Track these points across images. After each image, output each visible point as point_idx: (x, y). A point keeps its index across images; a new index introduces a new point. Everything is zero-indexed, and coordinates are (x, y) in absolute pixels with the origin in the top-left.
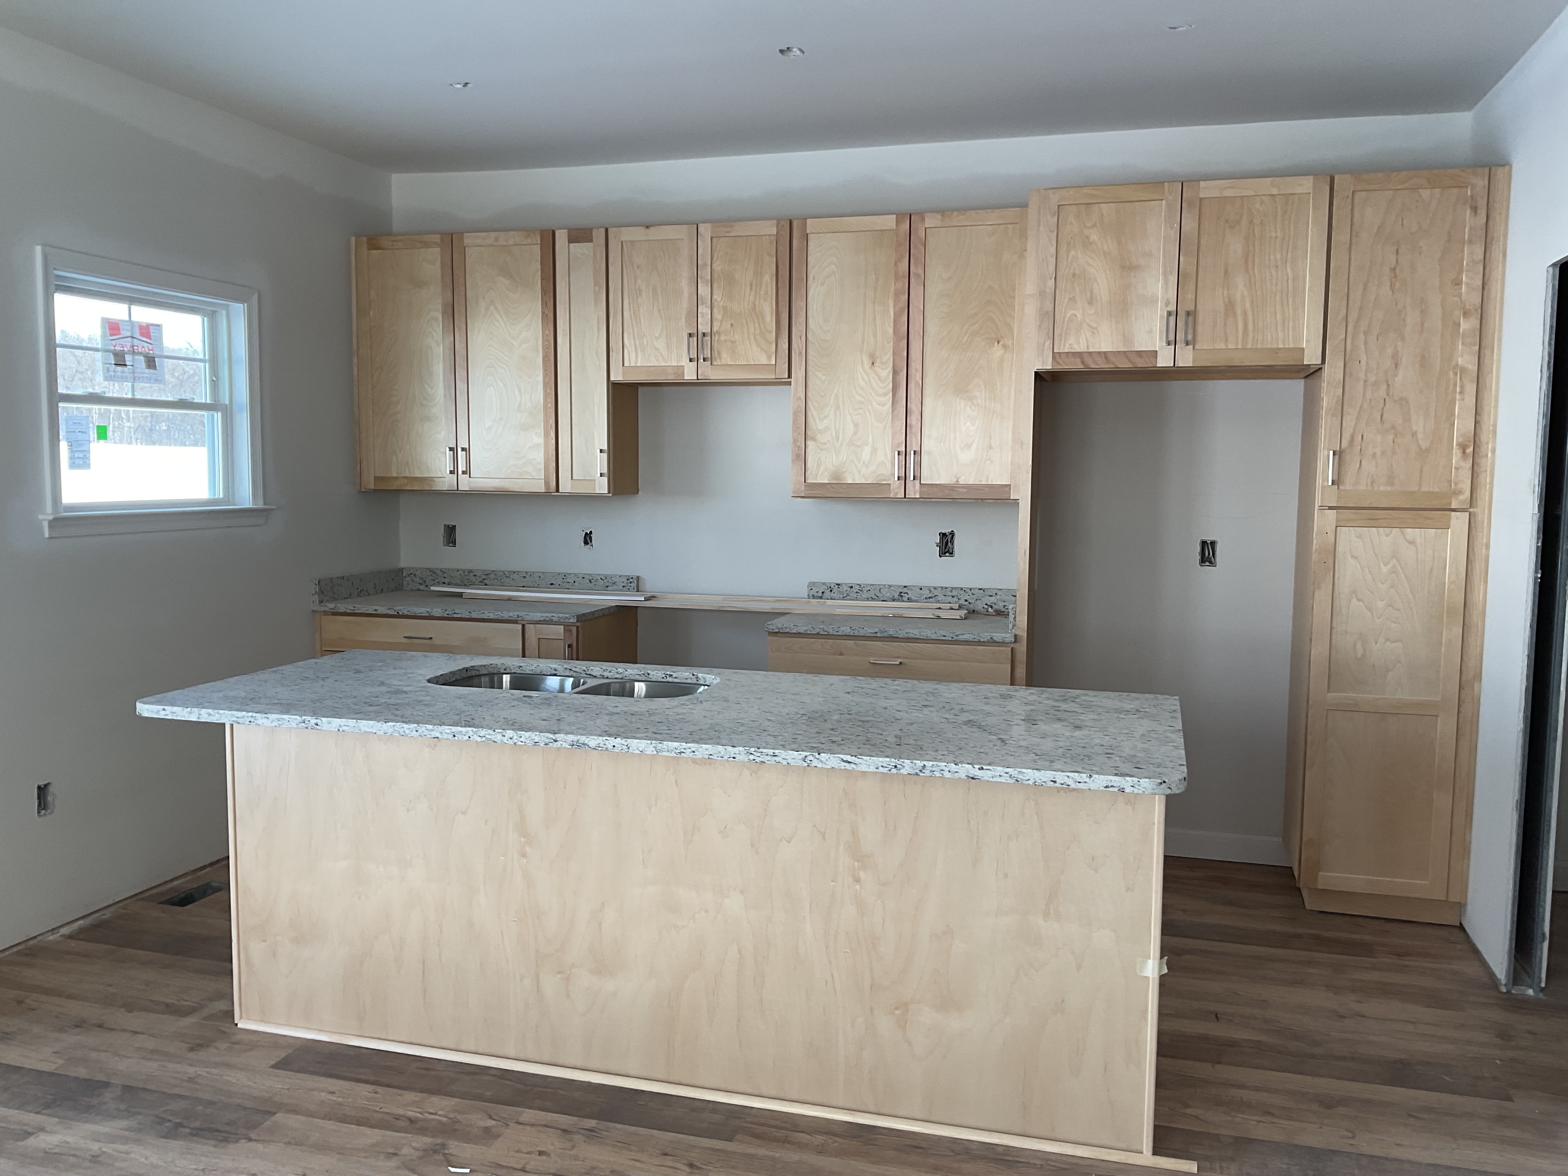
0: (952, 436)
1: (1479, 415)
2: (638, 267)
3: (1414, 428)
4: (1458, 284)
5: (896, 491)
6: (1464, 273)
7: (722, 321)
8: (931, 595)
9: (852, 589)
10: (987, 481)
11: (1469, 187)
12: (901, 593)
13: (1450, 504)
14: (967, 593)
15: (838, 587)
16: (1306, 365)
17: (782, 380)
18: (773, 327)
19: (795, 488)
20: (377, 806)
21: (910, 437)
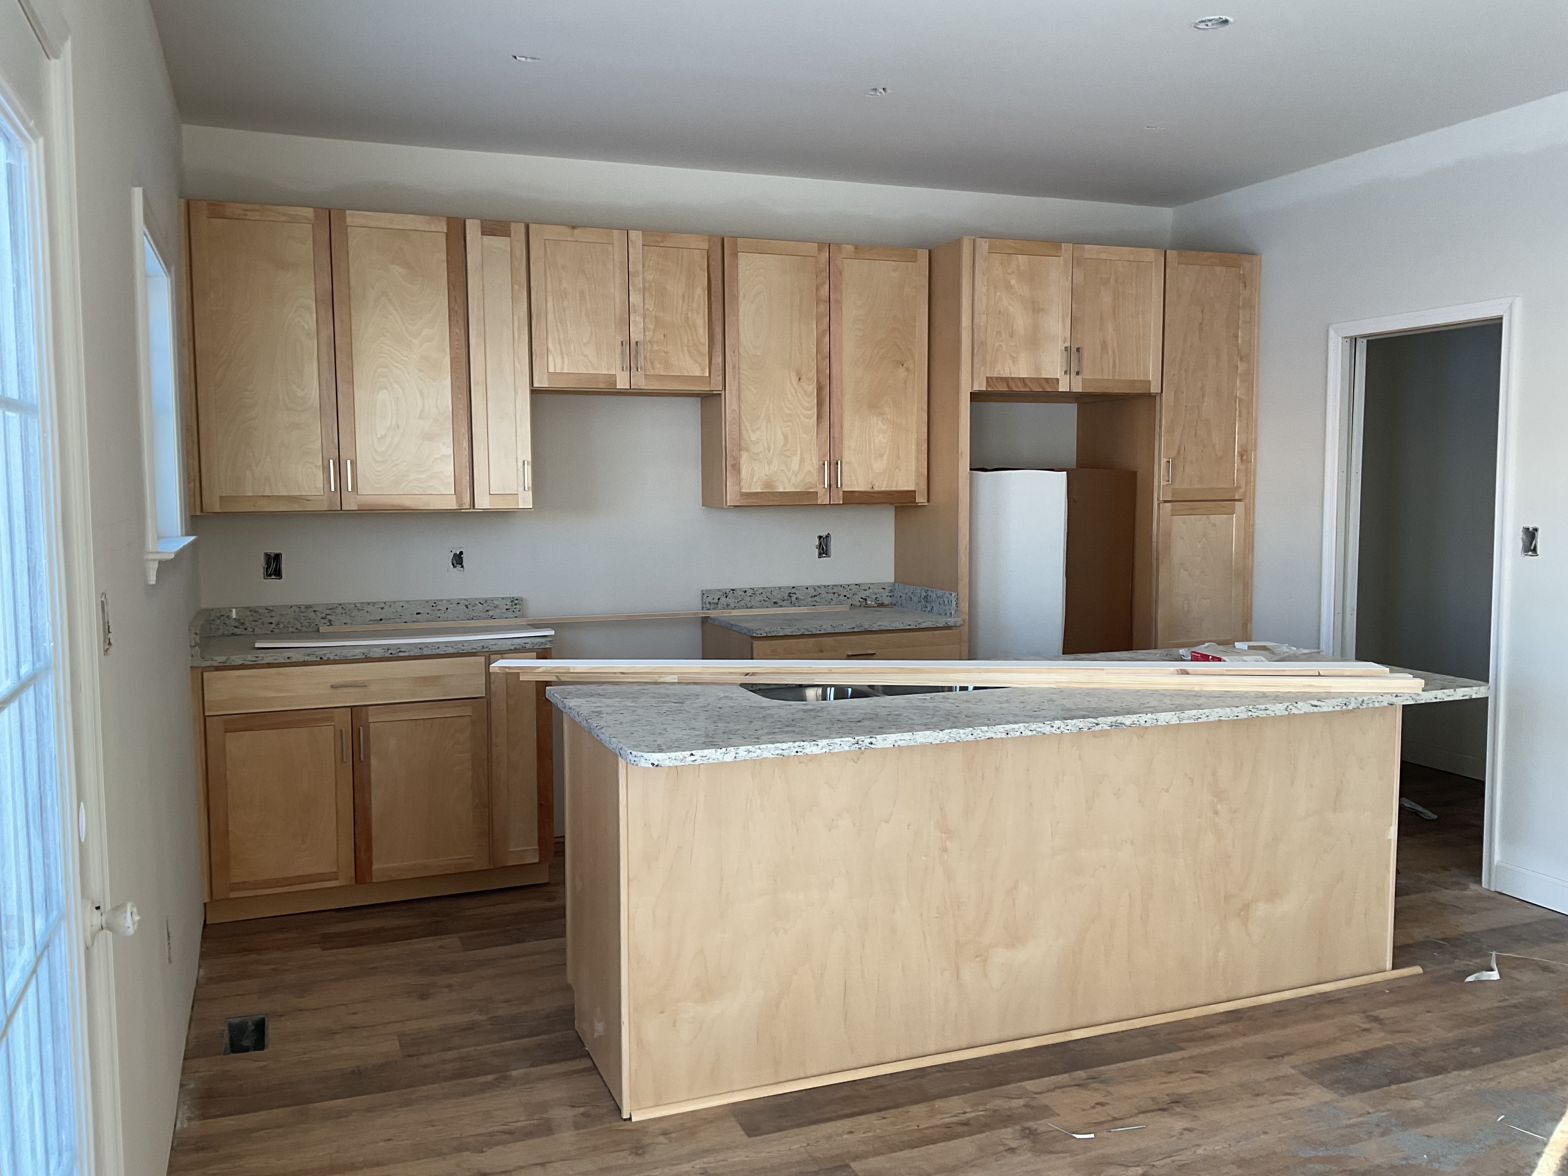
2: (563, 268)
7: (654, 331)
9: (746, 593)
10: (897, 486)
12: (790, 593)
14: (845, 589)
16: (1151, 393)
17: (714, 392)
18: (706, 340)
19: (731, 497)
20: (798, 831)
21: (834, 448)
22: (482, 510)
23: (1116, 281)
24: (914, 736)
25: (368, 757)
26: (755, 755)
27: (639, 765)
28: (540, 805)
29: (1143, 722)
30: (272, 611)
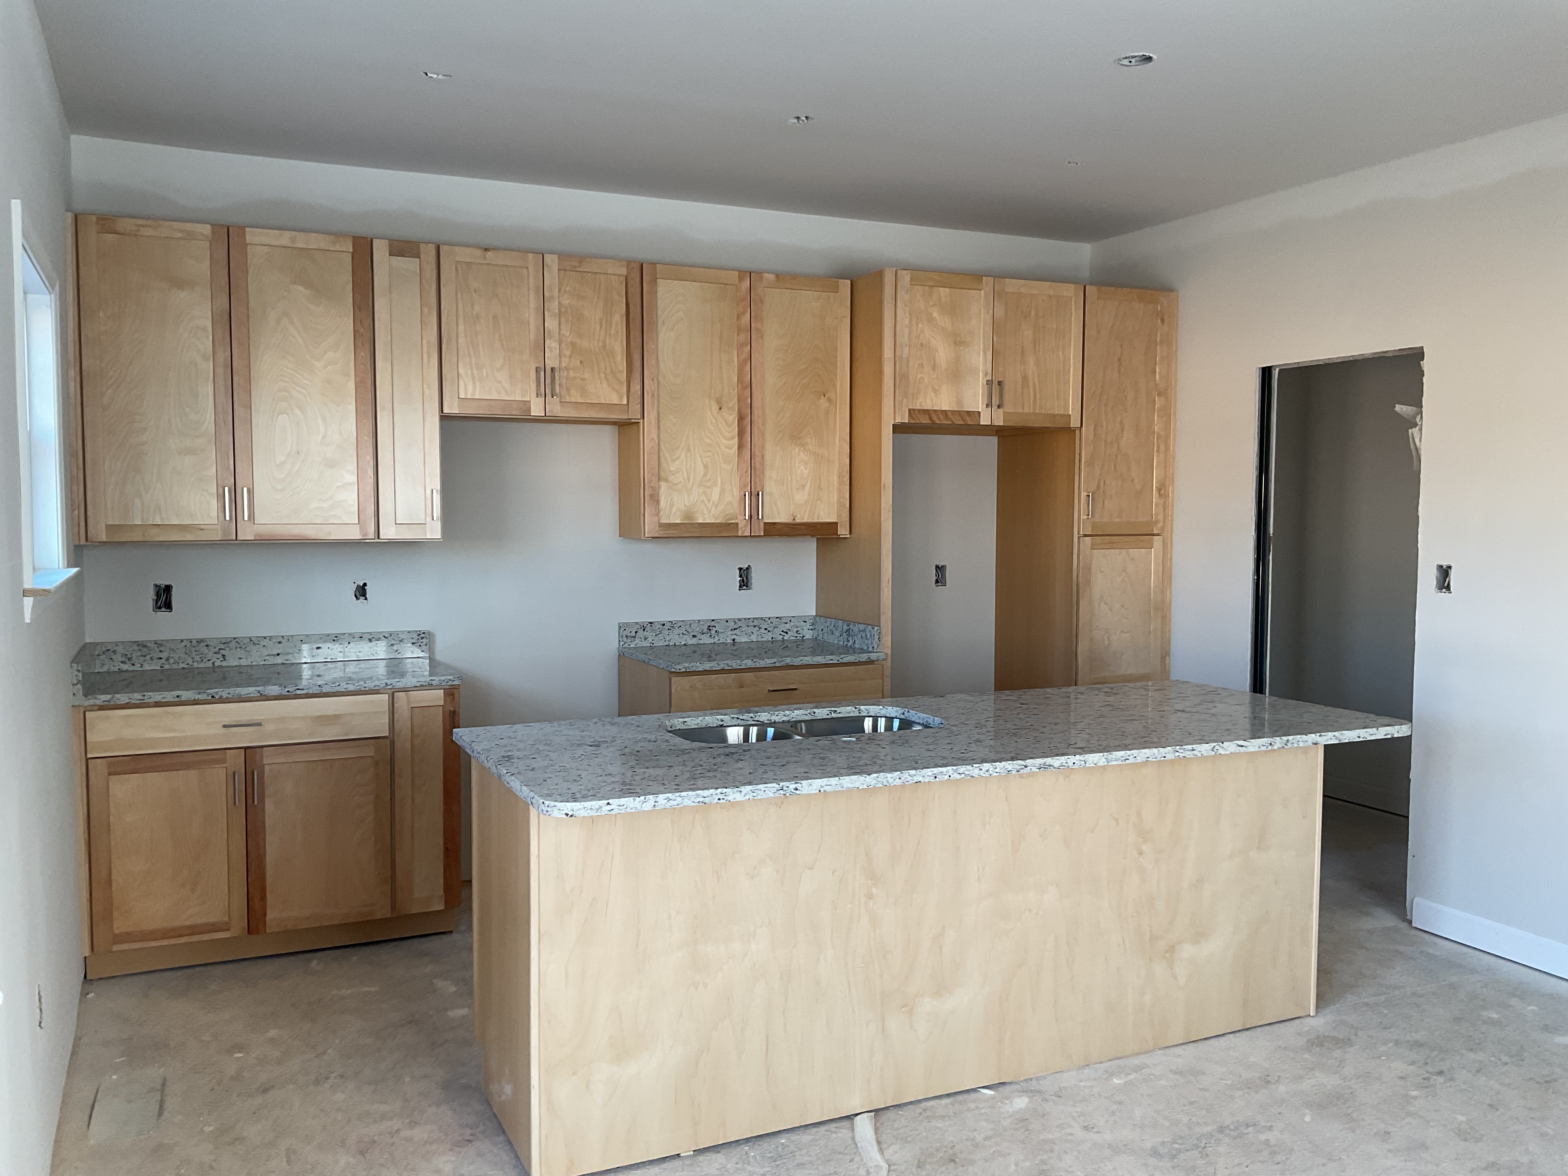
2: (475, 291)
3: (1133, 476)
5: (743, 529)
7: (570, 357)
8: (735, 627)
9: (664, 627)
10: (818, 518)
12: (710, 626)
13: (1153, 531)
14: (766, 622)
15: (651, 626)
16: (1071, 428)
17: (632, 421)
18: (623, 367)
19: (650, 527)
20: (718, 880)
21: (755, 479)
22: (387, 541)
23: (1037, 314)
24: (841, 782)
25: (262, 800)
26: (675, 803)
27: (552, 815)
28: (446, 849)
29: (1071, 764)
30: (161, 645)
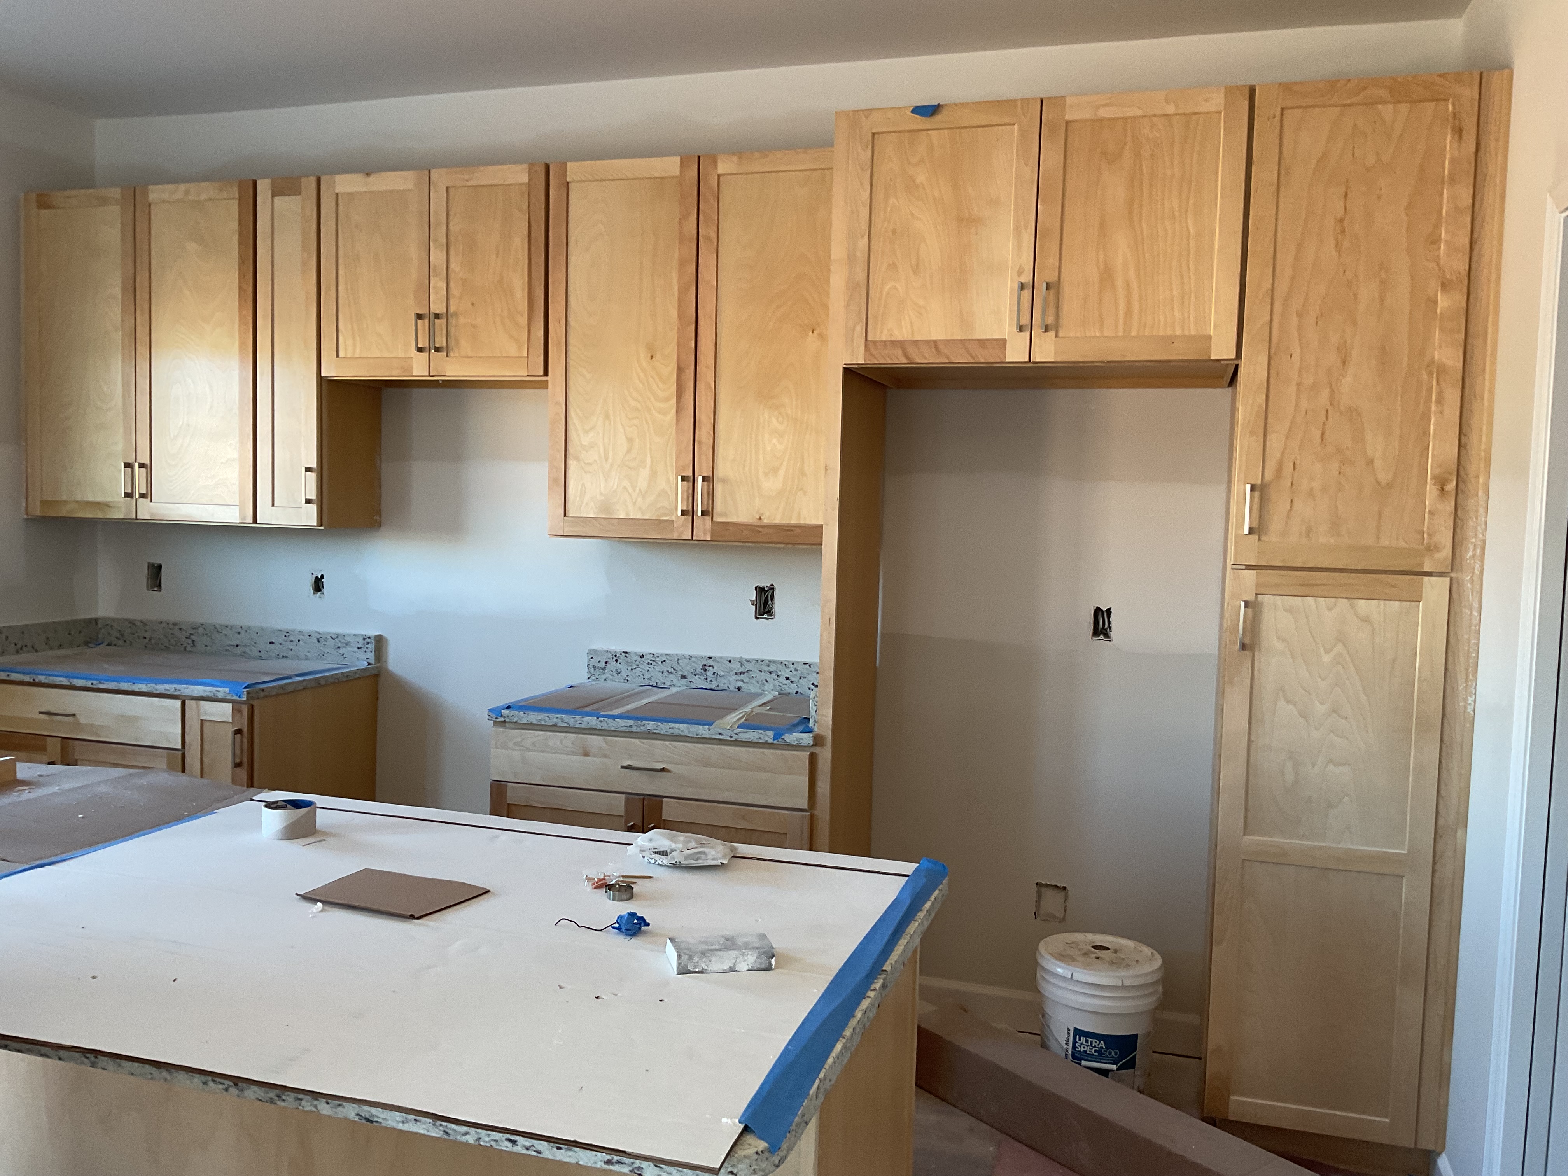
0: (753, 458)
1: (1465, 435)
3: (1370, 453)
4: (1433, 243)
5: (681, 530)
6: (1444, 226)
8: (742, 670)
11: (1451, 100)
13: (1422, 565)
15: (626, 656)
